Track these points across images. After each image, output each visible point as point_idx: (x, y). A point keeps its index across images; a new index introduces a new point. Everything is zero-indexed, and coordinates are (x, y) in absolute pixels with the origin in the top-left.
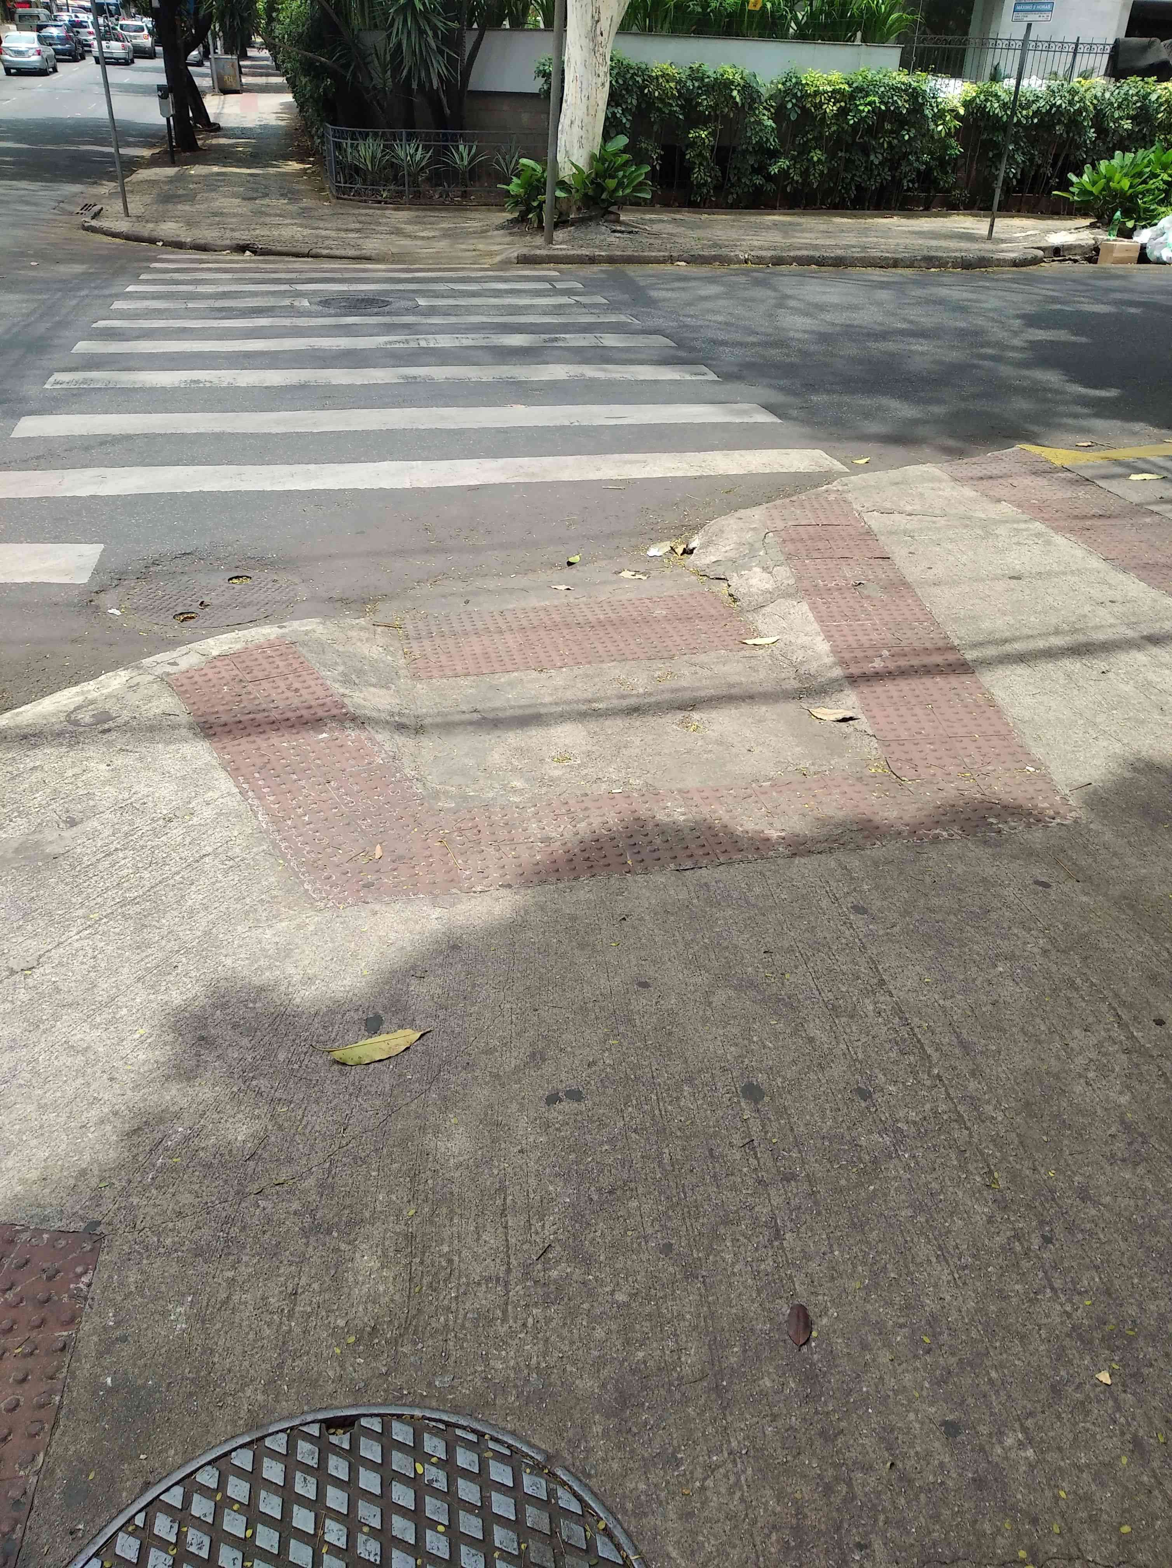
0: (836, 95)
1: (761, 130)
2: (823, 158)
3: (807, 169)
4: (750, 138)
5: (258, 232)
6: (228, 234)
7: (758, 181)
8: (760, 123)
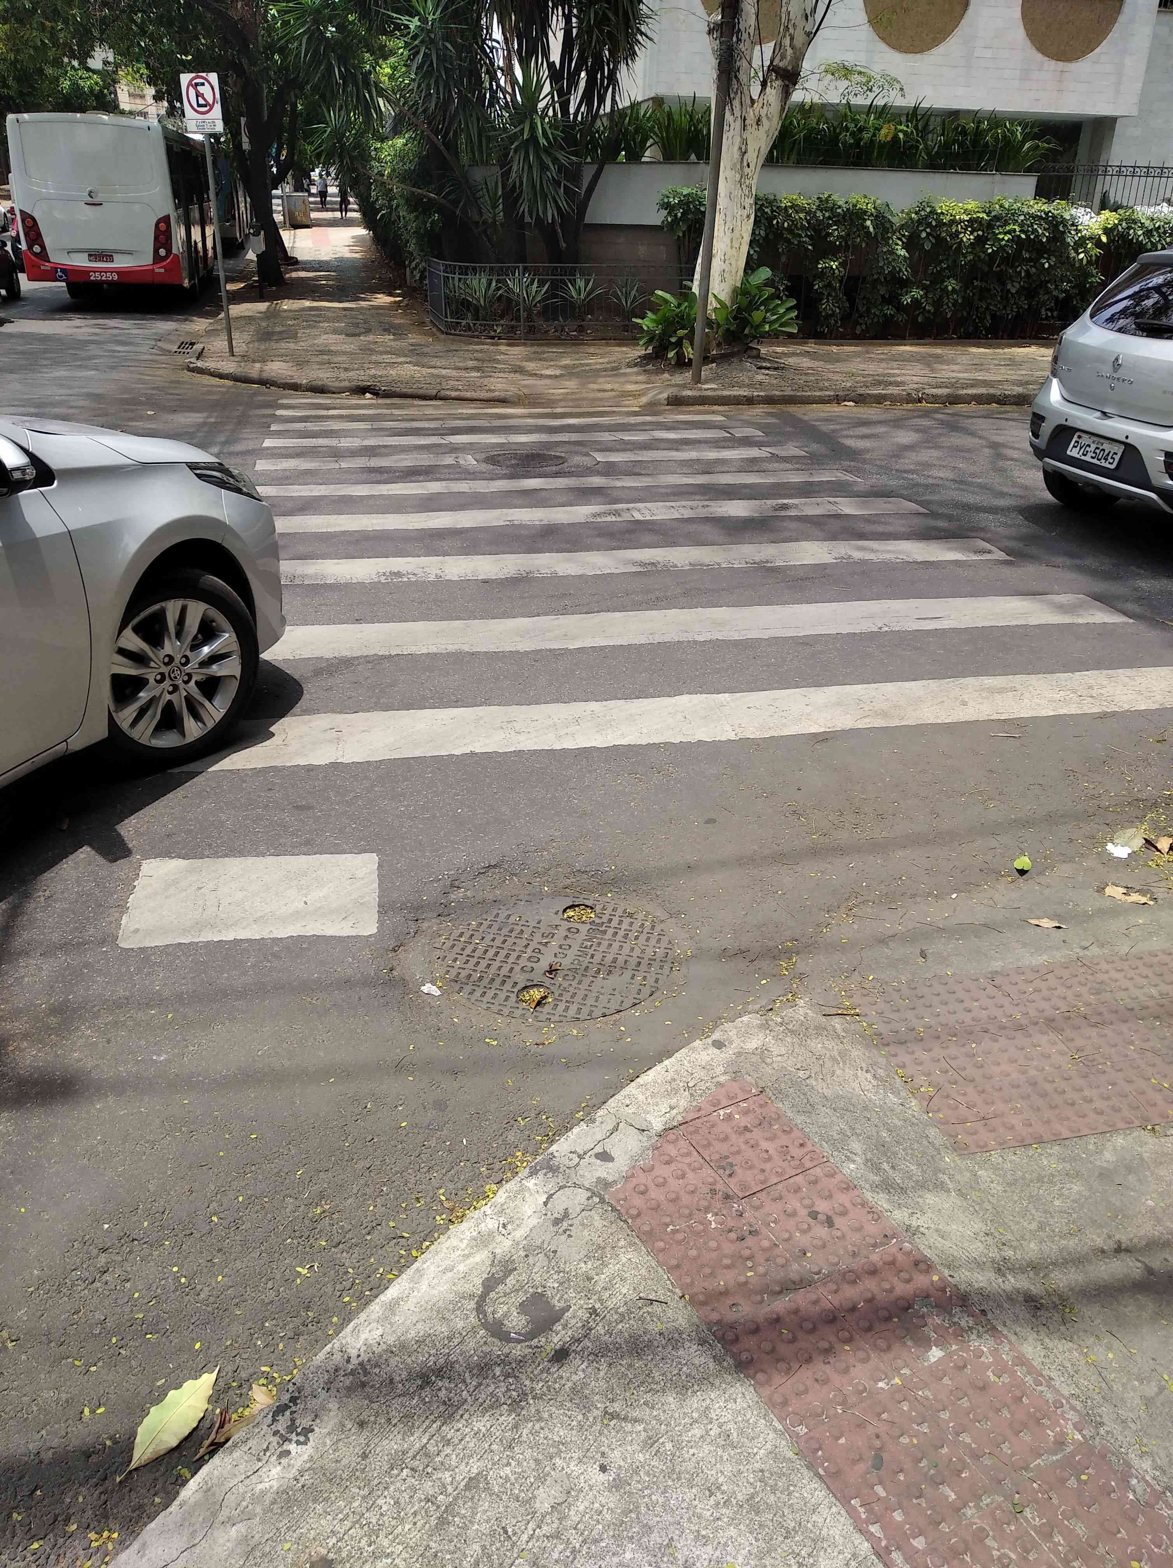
0: (973, 223)
1: (894, 260)
2: (957, 288)
3: (941, 298)
4: (882, 268)
5: (373, 372)
6: (343, 375)
7: (889, 311)
8: (892, 252)
